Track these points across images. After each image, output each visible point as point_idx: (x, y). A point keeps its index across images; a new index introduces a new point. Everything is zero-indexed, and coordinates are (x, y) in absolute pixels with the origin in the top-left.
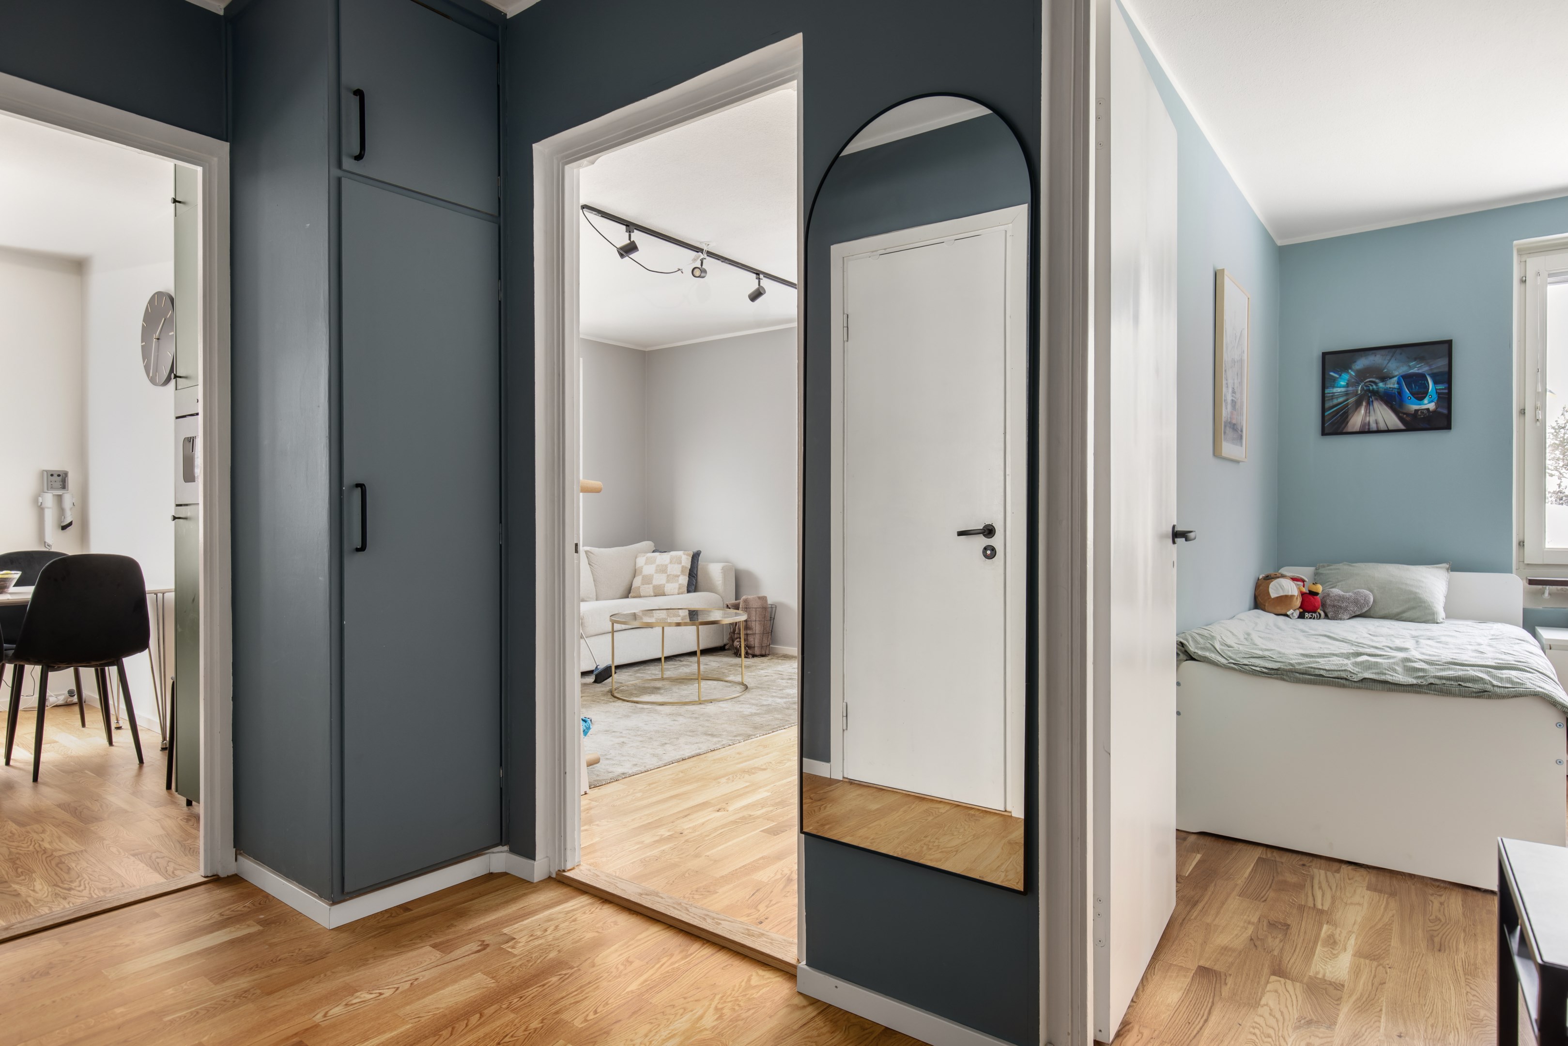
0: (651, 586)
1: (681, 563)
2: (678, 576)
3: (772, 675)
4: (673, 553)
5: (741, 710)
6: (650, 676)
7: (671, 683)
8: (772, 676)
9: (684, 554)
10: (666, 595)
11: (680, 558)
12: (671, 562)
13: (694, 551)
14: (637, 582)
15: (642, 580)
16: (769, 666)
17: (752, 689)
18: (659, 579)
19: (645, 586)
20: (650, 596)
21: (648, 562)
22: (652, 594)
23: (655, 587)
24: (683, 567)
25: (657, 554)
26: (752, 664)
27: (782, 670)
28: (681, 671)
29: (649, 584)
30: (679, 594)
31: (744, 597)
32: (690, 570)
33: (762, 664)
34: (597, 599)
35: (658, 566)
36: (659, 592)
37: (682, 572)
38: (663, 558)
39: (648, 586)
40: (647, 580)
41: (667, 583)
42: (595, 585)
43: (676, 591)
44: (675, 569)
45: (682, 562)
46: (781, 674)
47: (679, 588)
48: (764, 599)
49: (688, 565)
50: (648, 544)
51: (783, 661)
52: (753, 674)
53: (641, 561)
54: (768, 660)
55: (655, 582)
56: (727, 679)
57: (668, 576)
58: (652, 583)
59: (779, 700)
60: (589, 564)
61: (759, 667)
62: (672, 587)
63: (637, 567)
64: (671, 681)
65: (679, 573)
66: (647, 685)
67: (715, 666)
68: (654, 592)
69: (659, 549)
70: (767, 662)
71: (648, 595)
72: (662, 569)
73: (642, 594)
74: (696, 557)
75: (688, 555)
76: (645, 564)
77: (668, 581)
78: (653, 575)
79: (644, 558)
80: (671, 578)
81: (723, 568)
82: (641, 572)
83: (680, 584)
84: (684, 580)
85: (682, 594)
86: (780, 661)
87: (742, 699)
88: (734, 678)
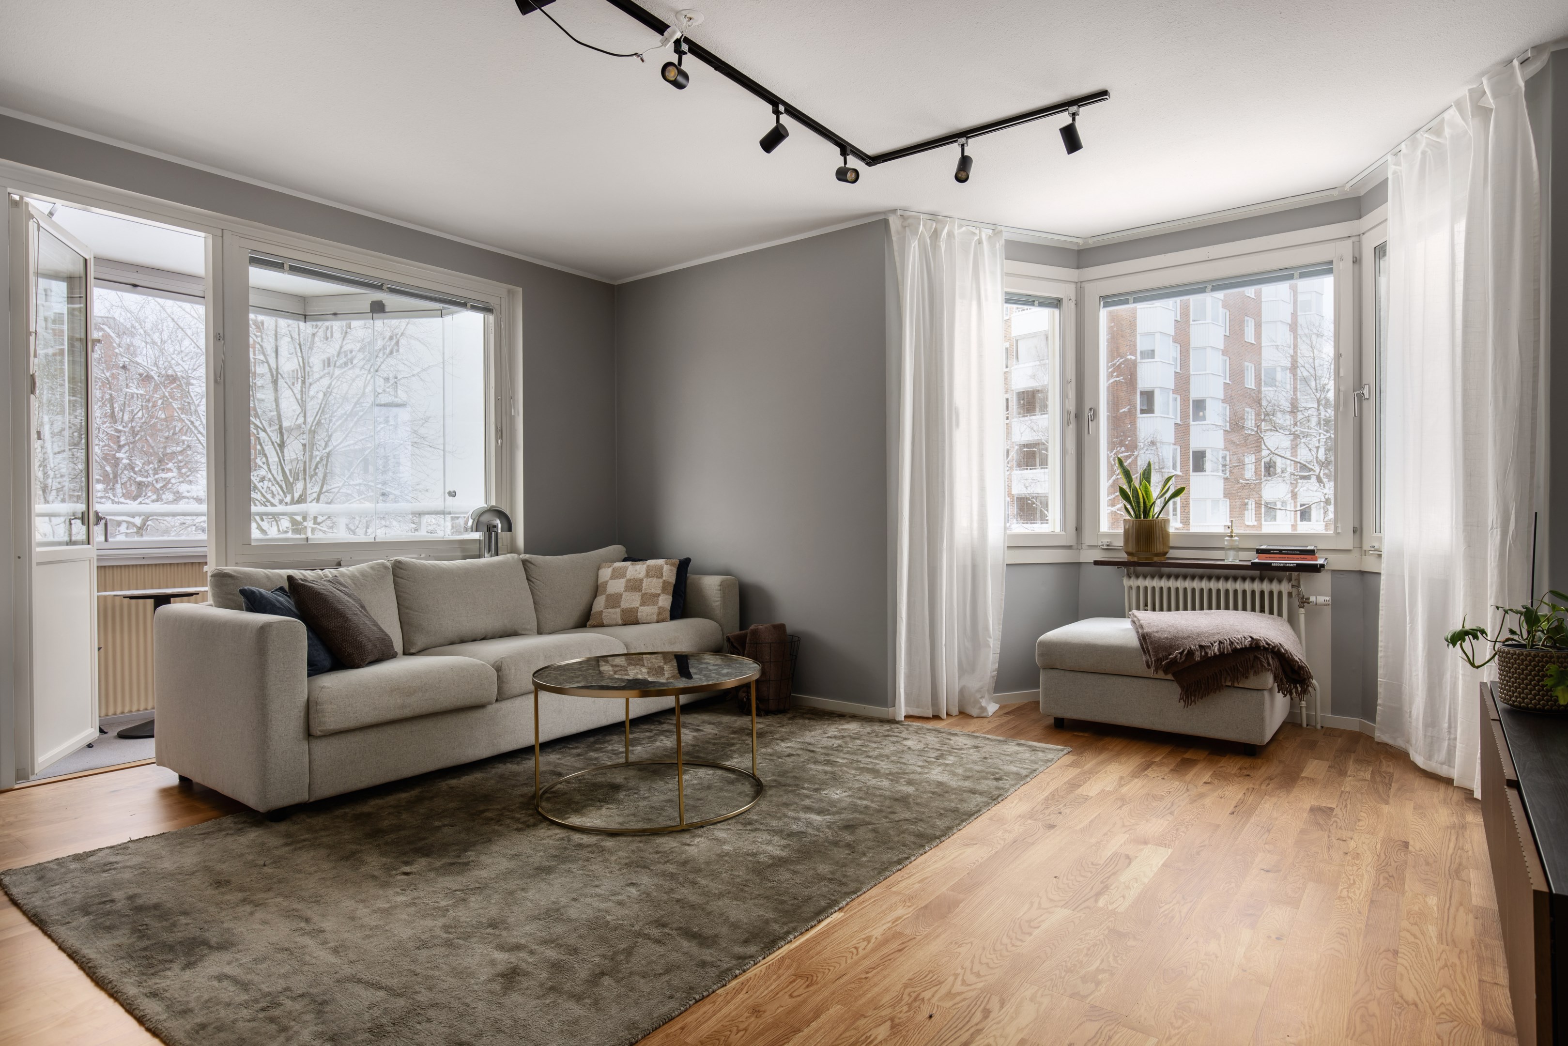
0: (618, 610)
1: (661, 576)
2: (658, 595)
3: (799, 752)
4: (651, 562)
5: (753, 848)
6: (610, 758)
7: (639, 773)
8: (798, 755)
9: (666, 564)
10: (639, 624)
11: (661, 568)
12: (647, 575)
13: (682, 558)
14: (600, 603)
15: (606, 601)
16: (791, 732)
17: (771, 787)
18: (631, 601)
19: (610, 610)
20: (616, 625)
21: (617, 574)
22: (620, 622)
23: (625, 612)
24: (664, 582)
25: (628, 563)
26: (766, 729)
27: (812, 741)
28: (658, 744)
29: (616, 607)
30: (658, 622)
31: (752, 627)
32: (675, 586)
33: (780, 729)
34: (540, 632)
35: (628, 581)
36: (631, 619)
37: (664, 590)
38: (637, 570)
39: (613, 610)
40: (614, 600)
41: (641, 605)
42: (536, 610)
43: (655, 617)
44: (653, 585)
45: (664, 574)
46: (813, 751)
47: (659, 614)
48: (781, 628)
49: (673, 580)
50: (617, 549)
51: (812, 723)
52: (769, 750)
53: (605, 573)
54: (790, 719)
55: (625, 605)
56: (728, 763)
57: (643, 595)
58: (619, 606)
59: (816, 818)
60: (528, 579)
61: (777, 736)
62: (646, 611)
63: (599, 582)
64: (640, 770)
65: (659, 592)
66: (600, 779)
67: (710, 734)
68: (622, 619)
69: (632, 557)
70: (788, 724)
71: (614, 623)
72: (634, 586)
73: (605, 622)
74: (683, 567)
75: (672, 565)
76: (611, 578)
77: (643, 604)
78: (621, 595)
79: (610, 569)
80: (649, 599)
81: (722, 584)
82: (605, 589)
83: (660, 608)
84: (665, 601)
85: (663, 621)
86: (807, 721)
87: (755, 817)
88: (739, 760)
